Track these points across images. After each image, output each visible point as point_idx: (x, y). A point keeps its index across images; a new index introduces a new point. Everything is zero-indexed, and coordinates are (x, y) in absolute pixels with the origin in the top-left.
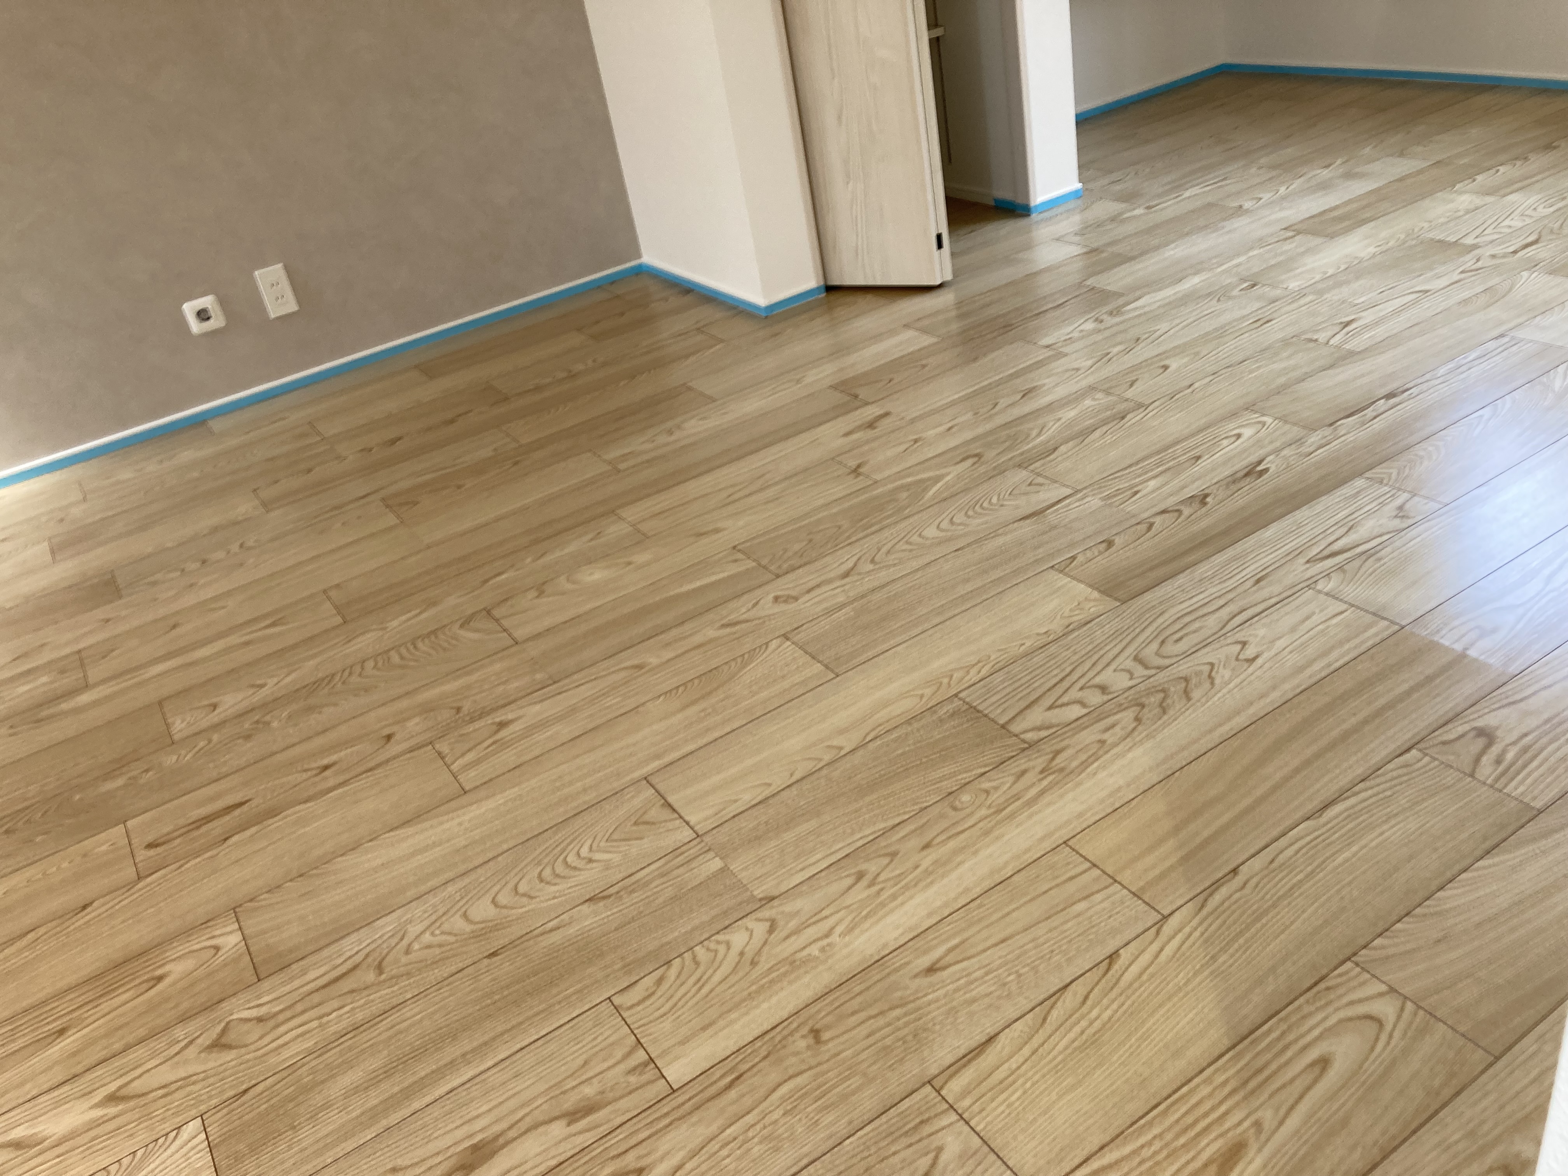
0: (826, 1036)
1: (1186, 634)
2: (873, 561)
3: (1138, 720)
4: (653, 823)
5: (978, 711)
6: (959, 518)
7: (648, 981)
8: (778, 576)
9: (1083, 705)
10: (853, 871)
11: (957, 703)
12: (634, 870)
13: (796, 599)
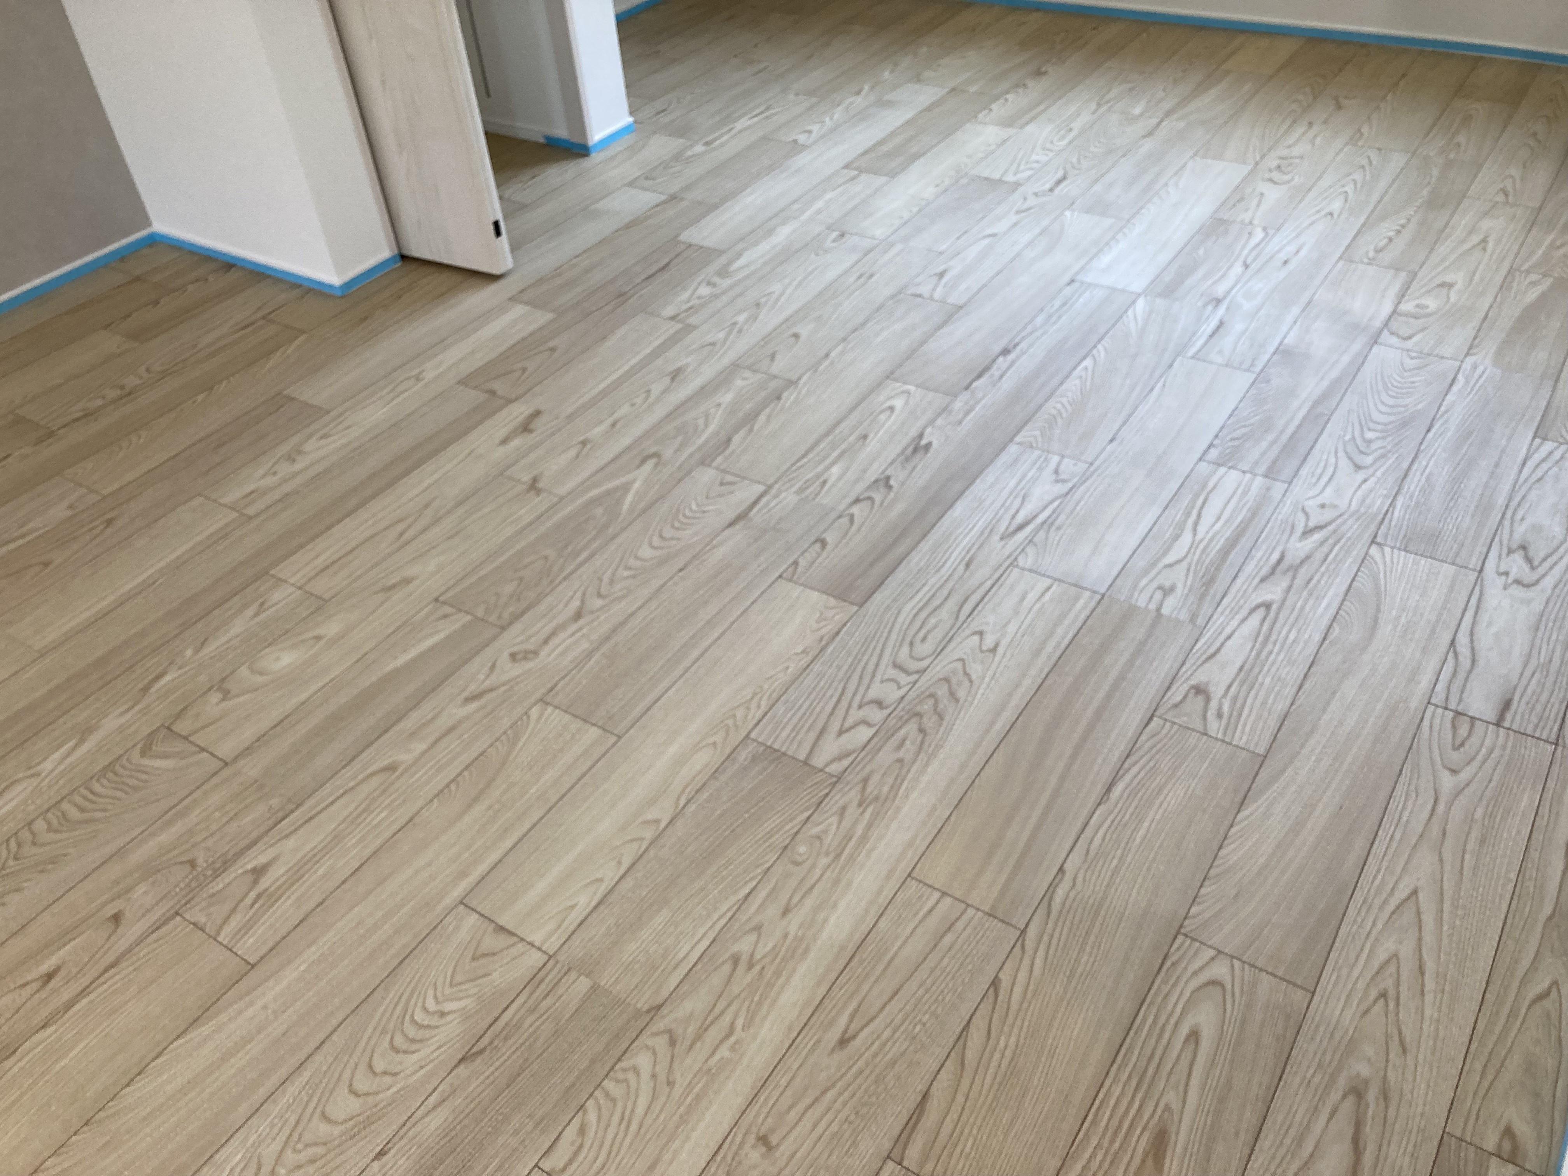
0: (774, 1140)
1: (929, 632)
2: (599, 595)
3: (922, 730)
4: (494, 954)
5: (776, 751)
6: (668, 533)
7: (571, 1132)
8: (503, 628)
9: (869, 725)
10: (727, 955)
11: (752, 746)
12: (496, 1014)
13: (536, 653)
